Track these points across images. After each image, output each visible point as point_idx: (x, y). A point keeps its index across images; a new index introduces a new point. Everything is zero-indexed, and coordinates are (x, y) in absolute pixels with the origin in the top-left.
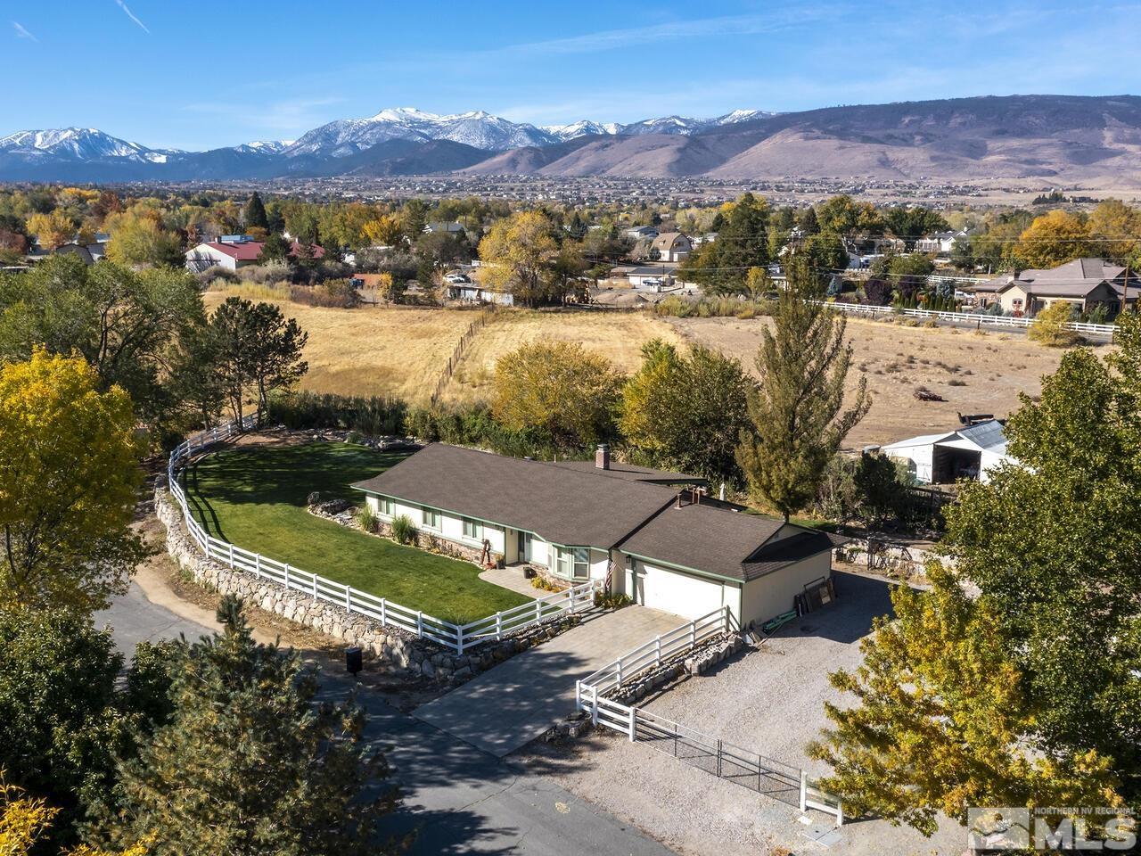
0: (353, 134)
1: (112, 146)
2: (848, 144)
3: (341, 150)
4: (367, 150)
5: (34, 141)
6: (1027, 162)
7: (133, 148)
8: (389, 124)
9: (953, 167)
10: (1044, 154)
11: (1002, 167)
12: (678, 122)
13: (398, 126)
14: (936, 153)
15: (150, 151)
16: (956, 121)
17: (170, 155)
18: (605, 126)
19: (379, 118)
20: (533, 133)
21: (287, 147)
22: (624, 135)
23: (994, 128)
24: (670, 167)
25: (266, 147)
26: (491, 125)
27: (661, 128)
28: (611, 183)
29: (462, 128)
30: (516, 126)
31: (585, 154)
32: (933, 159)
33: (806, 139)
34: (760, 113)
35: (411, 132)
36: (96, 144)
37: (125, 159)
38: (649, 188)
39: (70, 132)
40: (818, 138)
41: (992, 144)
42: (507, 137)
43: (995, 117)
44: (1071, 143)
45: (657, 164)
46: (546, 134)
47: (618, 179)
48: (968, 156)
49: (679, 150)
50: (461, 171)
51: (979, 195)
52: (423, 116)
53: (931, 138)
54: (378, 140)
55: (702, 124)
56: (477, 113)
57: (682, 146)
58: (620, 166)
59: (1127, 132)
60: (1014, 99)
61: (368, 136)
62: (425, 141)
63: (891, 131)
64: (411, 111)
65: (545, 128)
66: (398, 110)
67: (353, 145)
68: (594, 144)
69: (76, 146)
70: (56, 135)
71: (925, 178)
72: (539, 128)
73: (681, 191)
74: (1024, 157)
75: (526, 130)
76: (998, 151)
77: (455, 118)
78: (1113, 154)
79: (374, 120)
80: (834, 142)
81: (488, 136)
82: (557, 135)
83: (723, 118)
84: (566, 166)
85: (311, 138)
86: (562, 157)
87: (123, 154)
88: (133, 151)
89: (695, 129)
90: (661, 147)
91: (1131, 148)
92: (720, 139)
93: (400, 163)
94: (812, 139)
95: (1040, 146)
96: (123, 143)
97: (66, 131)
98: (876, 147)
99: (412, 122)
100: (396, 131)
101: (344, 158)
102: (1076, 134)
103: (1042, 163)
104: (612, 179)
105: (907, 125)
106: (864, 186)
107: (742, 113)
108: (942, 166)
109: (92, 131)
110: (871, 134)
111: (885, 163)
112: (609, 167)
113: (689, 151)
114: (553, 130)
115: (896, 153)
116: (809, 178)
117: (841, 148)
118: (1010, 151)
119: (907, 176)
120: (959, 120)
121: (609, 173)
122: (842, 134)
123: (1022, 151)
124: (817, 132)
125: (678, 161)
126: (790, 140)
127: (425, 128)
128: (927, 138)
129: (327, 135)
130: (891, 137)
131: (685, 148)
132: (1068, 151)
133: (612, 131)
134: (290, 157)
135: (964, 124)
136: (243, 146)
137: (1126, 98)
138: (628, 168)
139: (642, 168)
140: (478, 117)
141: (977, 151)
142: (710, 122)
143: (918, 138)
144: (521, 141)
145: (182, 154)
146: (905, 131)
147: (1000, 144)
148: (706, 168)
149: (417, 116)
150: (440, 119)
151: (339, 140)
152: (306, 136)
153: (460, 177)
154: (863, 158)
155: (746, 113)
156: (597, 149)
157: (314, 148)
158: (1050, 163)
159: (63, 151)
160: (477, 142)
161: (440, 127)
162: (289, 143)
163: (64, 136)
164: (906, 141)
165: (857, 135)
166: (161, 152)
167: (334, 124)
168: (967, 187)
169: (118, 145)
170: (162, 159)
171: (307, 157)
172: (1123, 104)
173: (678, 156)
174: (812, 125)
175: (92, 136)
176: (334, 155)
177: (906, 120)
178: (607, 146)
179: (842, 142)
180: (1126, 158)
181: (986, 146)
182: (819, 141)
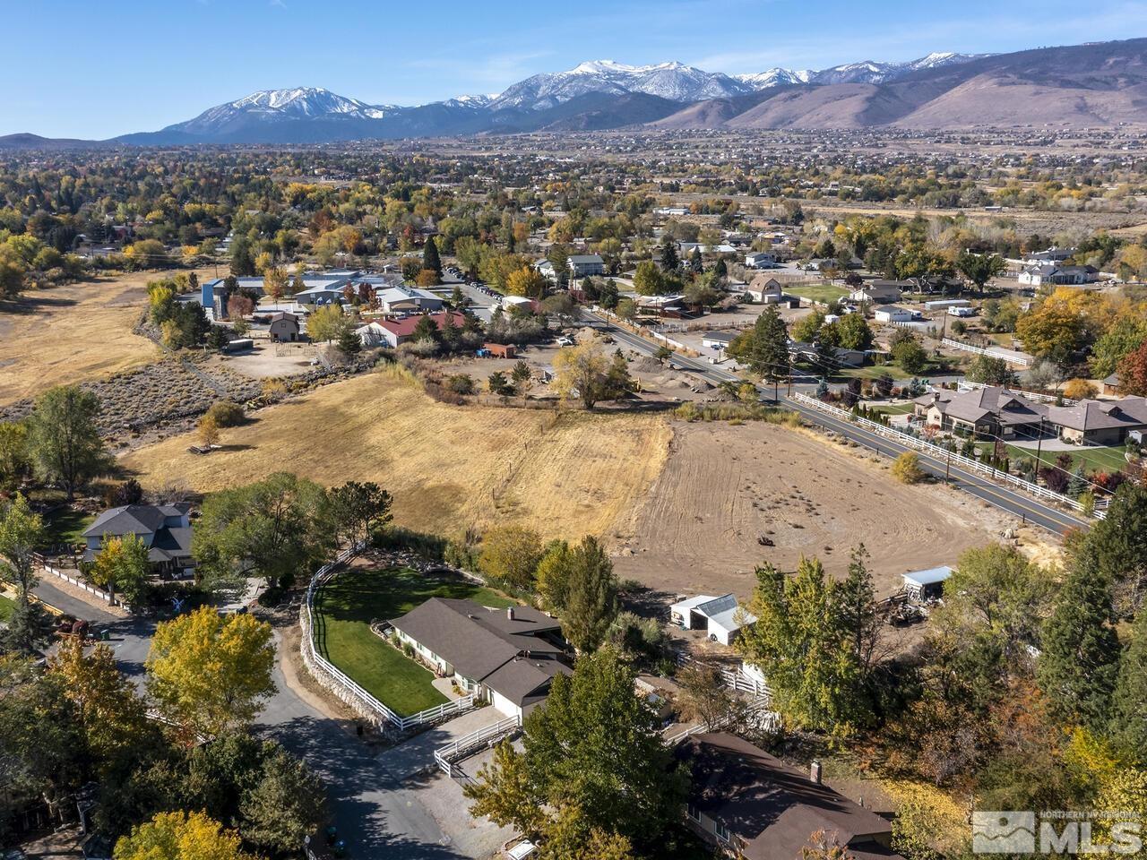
0: (553, 87)
1: (335, 104)
2: (1045, 89)
3: (542, 103)
4: (565, 103)
5: (269, 100)
7: (353, 104)
8: (587, 77)
12: (872, 68)
13: (594, 79)
14: (1139, 97)
15: (369, 107)
17: (388, 111)
18: (797, 73)
19: (578, 71)
20: (726, 82)
21: (492, 100)
22: (816, 82)
24: (857, 117)
25: (472, 100)
26: (684, 75)
27: (853, 75)
28: (794, 137)
29: (656, 79)
30: (709, 75)
31: (774, 104)
32: (1135, 103)
33: (1001, 84)
34: (957, 55)
35: (609, 84)
36: (322, 101)
37: (347, 115)
38: (832, 143)
39: (299, 91)
40: (1013, 83)
42: (700, 86)
45: (844, 114)
46: (738, 82)
47: (803, 133)
49: (868, 99)
50: (652, 124)
52: (619, 68)
53: (1136, 80)
54: (576, 93)
55: (896, 68)
56: (672, 63)
57: (870, 95)
58: (808, 116)
61: (567, 88)
62: (621, 93)
63: (1093, 74)
64: (608, 64)
65: (737, 76)
66: (596, 62)
67: (553, 98)
68: (783, 95)
69: (305, 104)
70: (288, 94)
71: (1124, 124)
72: (731, 77)
73: (863, 146)
75: (718, 79)
77: (650, 69)
79: (573, 72)
80: (1030, 88)
81: (681, 86)
82: (749, 83)
83: (918, 61)
84: (754, 117)
85: (514, 92)
86: (750, 108)
87: (346, 110)
88: (354, 108)
89: (887, 75)
90: (850, 96)
92: (910, 87)
93: (596, 117)
94: (1007, 84)
96: (346, 100)
97: (296, 90)
98: (1074, 92)
99: (609, 74)
100: (594, 83)
101: (544, 111)
104: (798, 131)
105: (1111, 67)
106: (1056, 135)
107: (937, 56)
109: (318, 90)
110: (1070, 77)
111: (1082, 109)
112: (797, 117)
113: (878, 99)
114: (745, 78)
115: (1096, 98)
116: (1000, 126)
117: (1037, 93)
119: (1105, 122)
121: (796, 125)
122: (1039, 79)
124: (1013, 77)
125: (866, 111)
126: (983, 86)
127: (621, 79)
128: (1132, 81)
129: (528, 88)
130: (1092, 79)
131: (873, 98)
133: (804, 78)
134: (494, 110)
136: (452, 100)
138: (815, 118)
139: (829, 118)
140: (672, 67)
142: (904, 66)
143: (1122, 80)
144: (714, 90)
145: (397, 109)
146: (1107, 73)
148: (894, 117)
149: (614, 68)
150: (635, 70)
151: (540, 93)
152: (510, 89)
153: (649, 132)
154: (1059, 104)
155: (942, 55)
156: (785, 100)
157: (517, 101)
159: (293, 109)
160: (670, 93)
161: (635, 78)
162: (494, 97)
163: (295, 95)
164: (1109, 85)
165: (1055, 79)
166: (378, 108)
167: (536, 78)
169: (341, 102)
170: (379, 115)
171: (511, 110)
173: (865, 106)
174: (1008, 70)
175: (319, 94)
176: (535, 107)
177: (1111, 61)
178: (795, 97)
179: (1038, 87)
182: (1014, 87)
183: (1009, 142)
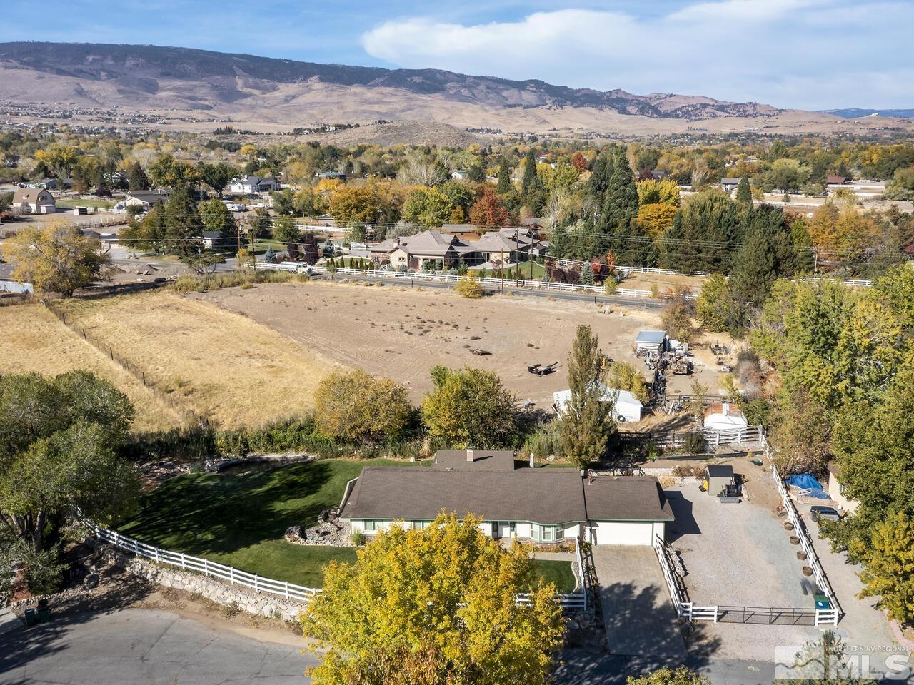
2: (46, 75)
6: (190, 98)
9: (137, 99)
10: (200, 92)
11: (173, 101)
14: (121, 87)
16: (130, 62)
23: (160, 71)
32: (120, 91)
33: (6, 67)
40: (16, 68)
41: (162, 83)
43: (159, 62)
44: (216, 86)
48: (146, 91)
51: (164, 123)
53: (114, 75)
59: (251, 80)
60: (168, 49)
63: (79, 67)
71: (117, 107)
74: (187, 94)
76: (168, 88)
78: (246, 96)
80: (32, 73)
91: (256, 92)
94: (11, 68)
95: (196, 86)
98: (71, 79)
102: (218, 79)
103: (201, 100)
105: (92, 63)
106: (71, 112)
108: (128, 98)
110: (63, 67)
111: (81, 93)
115: (88, 85)
116: (16, 102)
117: (40, 78)
118: (176, 89)
119: (102, 105)
120: (133, 62)
122: (38, 65)
123: (185, 89)
124: (15, 63)
128: (111, 75)
130: (81, 71)
132: (216, 92)
135: (137, 65)
137: (244, 56)
141: (152, 88)
143: (103, 74)
146: (90, 67)
147: (167, 83)
154: (62, 88)
158: (206, 100)
164: (94, 76)
165: (51, 68)
168: (153, 116)
172: (243, 60)
174: (7, 56)
177: (91, 58)
179: (40, 73)
180: (254, 99)
181: (157, 84)
182: (18, 71)
183: (35, 115)
